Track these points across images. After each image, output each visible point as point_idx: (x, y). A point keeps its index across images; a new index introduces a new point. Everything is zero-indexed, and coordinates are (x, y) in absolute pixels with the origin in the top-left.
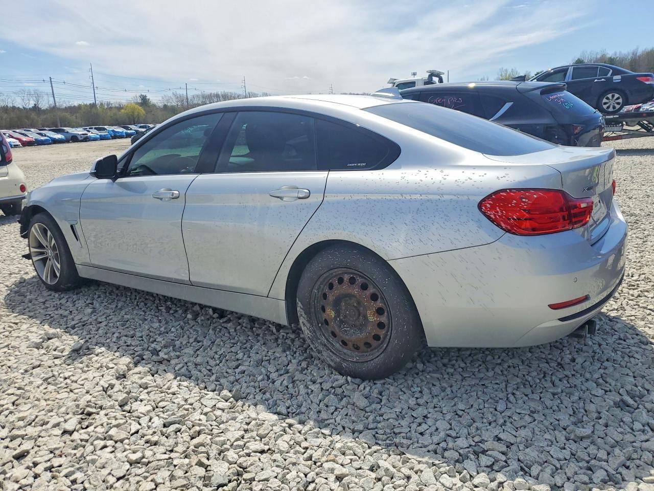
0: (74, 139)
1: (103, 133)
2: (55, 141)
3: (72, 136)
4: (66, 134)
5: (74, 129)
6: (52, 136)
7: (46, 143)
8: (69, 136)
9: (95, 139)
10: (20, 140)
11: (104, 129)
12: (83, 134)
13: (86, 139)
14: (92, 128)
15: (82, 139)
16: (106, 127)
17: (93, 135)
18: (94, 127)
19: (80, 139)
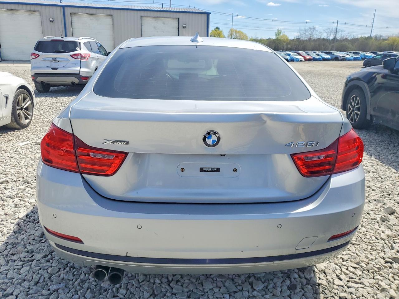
0: (336, 59)
1: (357, 56)
2: (324, 59)
3: (336, 57)
4: (332, 56)
5: (338, 53)
6: (323, 56)
7: (318, 60)
8: (334, 57)
9: (350, 60)
10: (304, 57)
11: (358, 54)
12: (342, 56)
13: (344, 59)
14: (351, 53)
15: (341, 59)
16: (360, 52)
17: (350, 57)
18: (352, 52)
19: (340, 59)
